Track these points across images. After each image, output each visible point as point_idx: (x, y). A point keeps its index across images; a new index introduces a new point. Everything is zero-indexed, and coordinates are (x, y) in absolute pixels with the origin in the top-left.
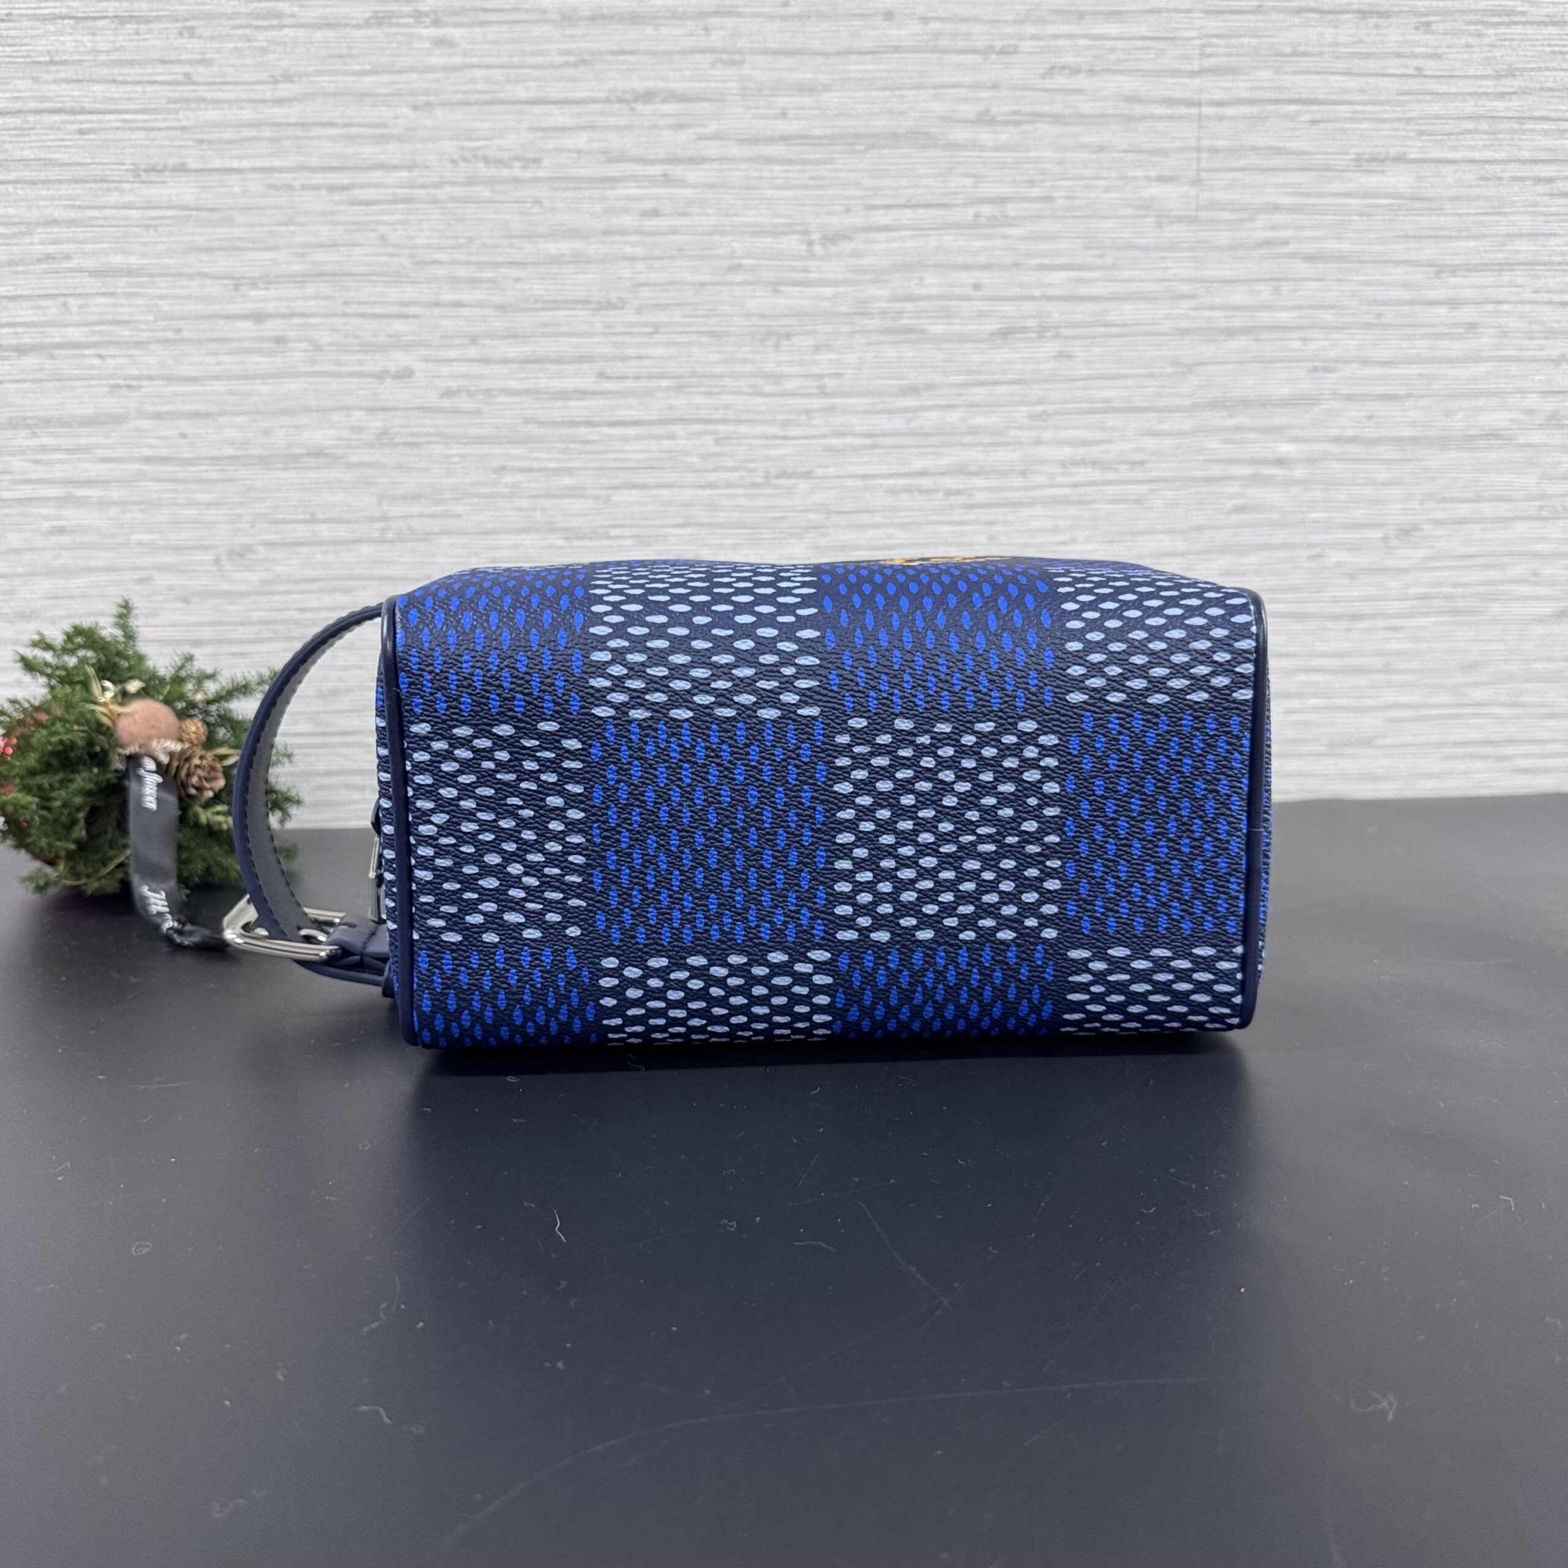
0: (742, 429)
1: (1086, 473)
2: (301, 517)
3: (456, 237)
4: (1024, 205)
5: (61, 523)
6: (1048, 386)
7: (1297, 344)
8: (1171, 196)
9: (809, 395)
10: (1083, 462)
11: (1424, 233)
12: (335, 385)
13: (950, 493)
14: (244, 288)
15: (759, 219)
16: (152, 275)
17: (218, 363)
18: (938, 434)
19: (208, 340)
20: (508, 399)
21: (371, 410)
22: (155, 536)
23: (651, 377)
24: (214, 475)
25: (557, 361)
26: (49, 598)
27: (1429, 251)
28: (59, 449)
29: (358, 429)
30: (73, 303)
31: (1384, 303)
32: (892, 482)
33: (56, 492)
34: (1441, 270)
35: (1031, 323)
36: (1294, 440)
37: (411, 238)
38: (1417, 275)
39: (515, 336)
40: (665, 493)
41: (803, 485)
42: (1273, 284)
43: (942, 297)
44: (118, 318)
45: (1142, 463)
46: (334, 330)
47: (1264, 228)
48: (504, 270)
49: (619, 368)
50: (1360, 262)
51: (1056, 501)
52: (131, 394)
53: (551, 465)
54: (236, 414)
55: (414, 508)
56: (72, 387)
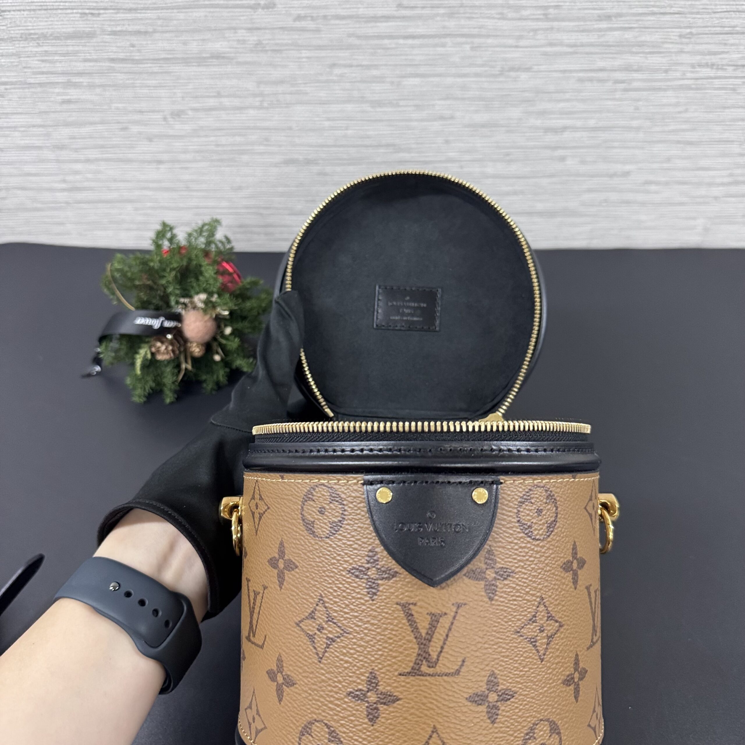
0: (490, 41)
1: (706, 72)
2: (212, 94)
5: (69, 97)
9: (538, 20)
10: (707, 65)
12: (225, 13)
13: (617, 82)
18: (618, 46)
20: (337, 22)
21: (250, 29)
22: (126, 105)
23: (433, 7)
24: (156, 70)
26: (70, 138)
28: (56, 53)
29: (244, 42)
32: (581, 75)
33: (61, 79)
40: (436, 79)
41: (524, 76)
51: (682, 88)
52: (95, 19)
53: (365, 63)
54: (163, 32)
55: (280, 89)
56: (55, 14)
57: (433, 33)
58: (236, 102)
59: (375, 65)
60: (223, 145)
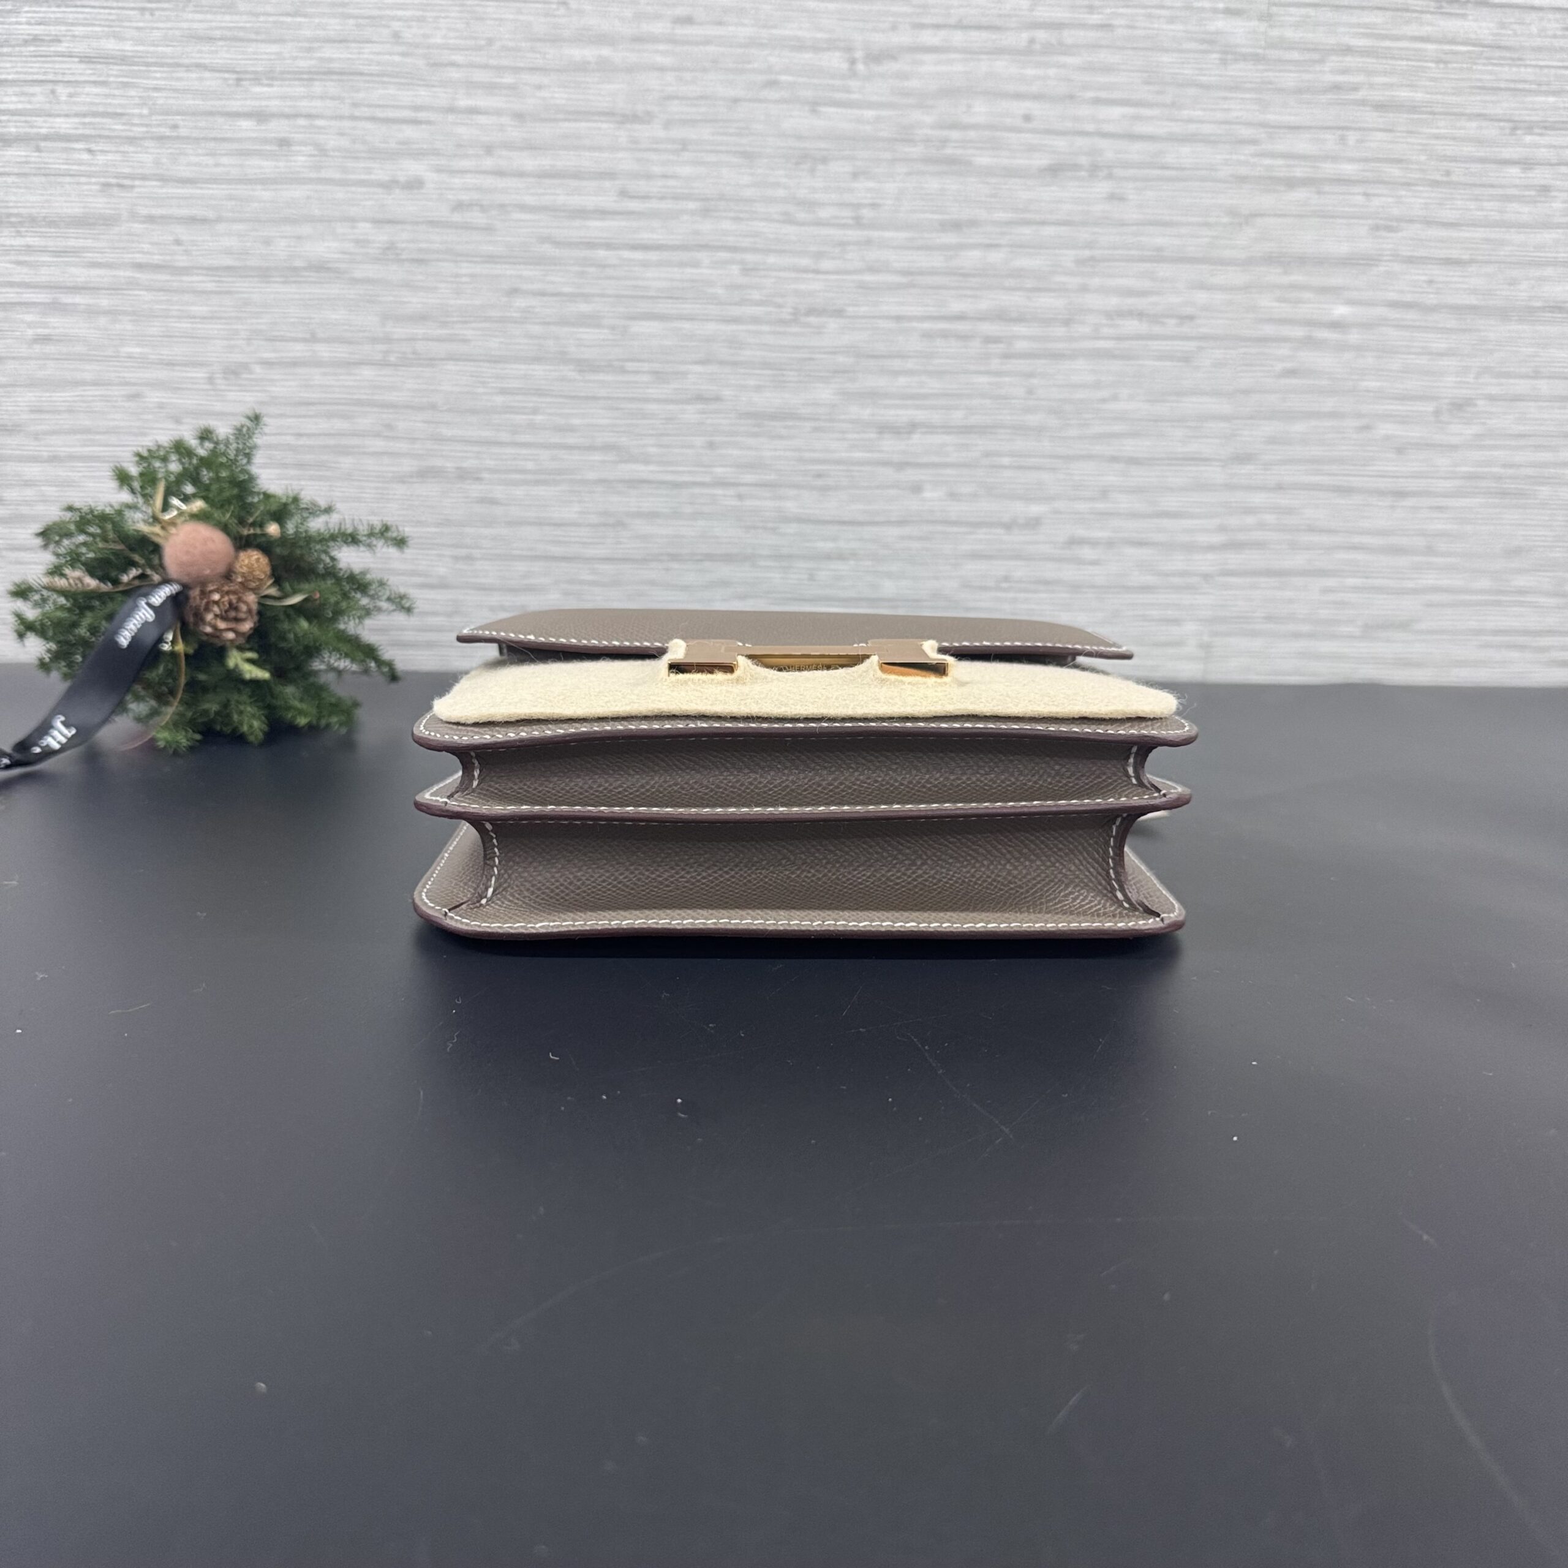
0: (772, 259)
1: (1131, 326)
2: (300, 335)
3: (475, 38)
4: (1082, 33)
5: (46, 331)
6: (1096, 230)
7: (1360, 199)
8: (1238, 31)
9: (844, 226)
10: (1130, 314)
11: (1503, 85)
12: (340, 194)
13: (989, 340)
14: (244, 83)
15: (800, 33)
16: (148, 64)
17: (217, 165)
18: (979, 275)
19: (205, 139)
20: (524, 216)
21: (377, 222)
22: (146, 350)
23: (676, 198)
24: (211, 287)
25: (577, 175)
26: (32, 411)
27: (1504, 106)
28: (43, 251)
29: (363, 243)
30: (62, 91)
31: (1454, 159)
32: (927, 325)
33: (41, 297)
34: (1516, 126)
35: (1083, 160)
36: (1350, 302)
37: (426, 36)
38: (1491, 131)
39: (535, 148)
40: (687, 325)
41: (833, 324)
42: (1340, 132)
43: (992, 127)
44: (110, 110)
45: (1191, 318)
46: (342, 134)
47: (1332, 72)
48: (526, 77)
49: (642, 186)
50: (1433, 113)
51: (1098, 354)
52: (123, 195)
53: (567, 289)
54: (234, 221)
55: (420, 331)
56: (59, 183)
57: (677, 243)
58: (341, 352)
59: (583, 295)
60: (309, 435)
